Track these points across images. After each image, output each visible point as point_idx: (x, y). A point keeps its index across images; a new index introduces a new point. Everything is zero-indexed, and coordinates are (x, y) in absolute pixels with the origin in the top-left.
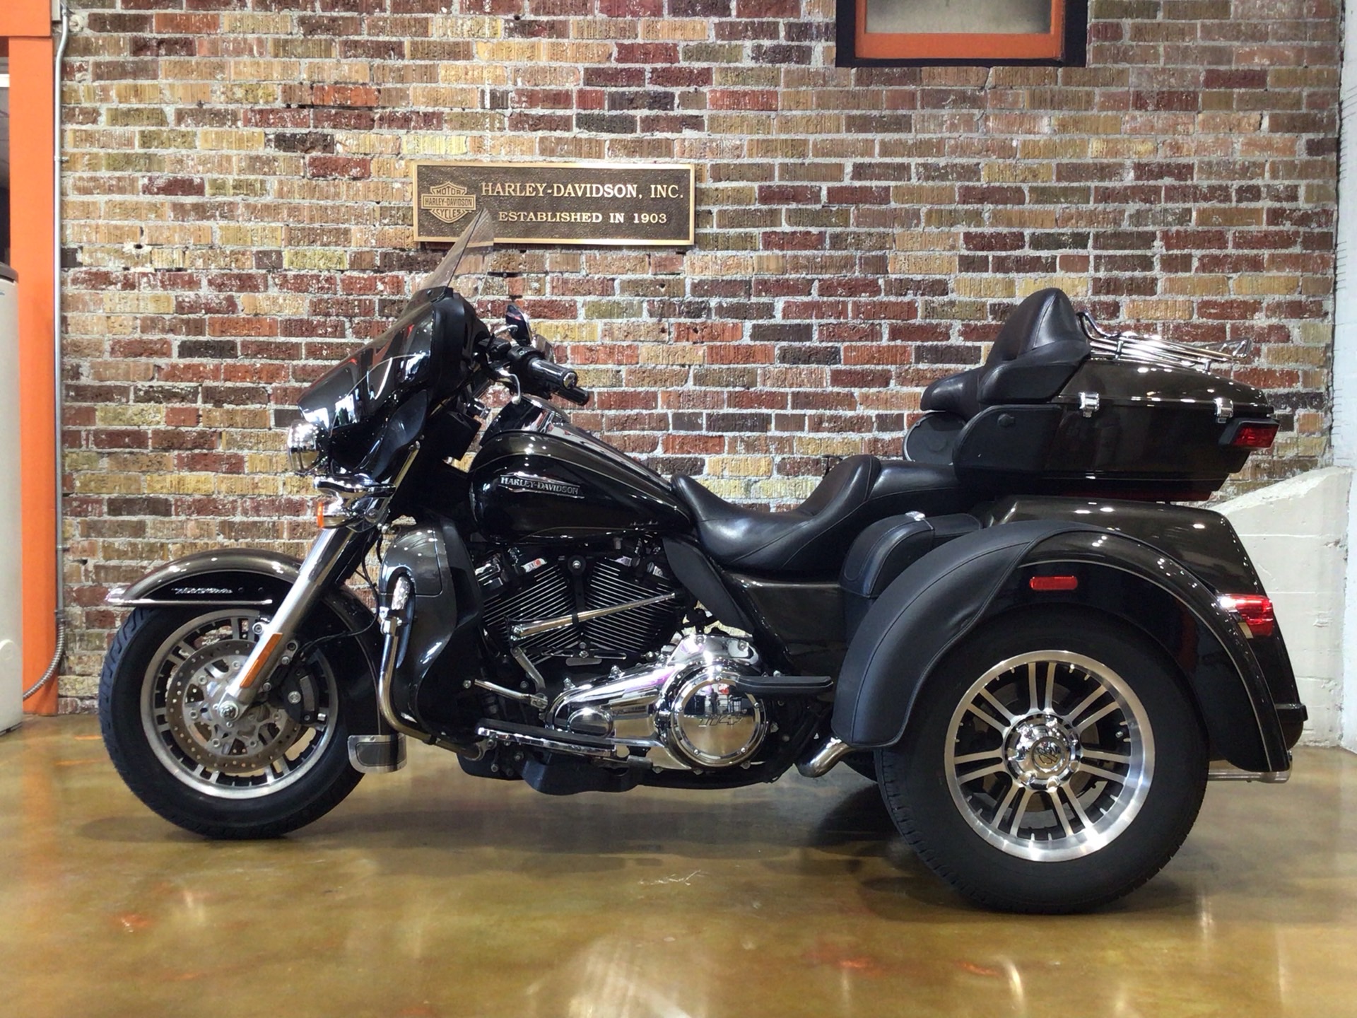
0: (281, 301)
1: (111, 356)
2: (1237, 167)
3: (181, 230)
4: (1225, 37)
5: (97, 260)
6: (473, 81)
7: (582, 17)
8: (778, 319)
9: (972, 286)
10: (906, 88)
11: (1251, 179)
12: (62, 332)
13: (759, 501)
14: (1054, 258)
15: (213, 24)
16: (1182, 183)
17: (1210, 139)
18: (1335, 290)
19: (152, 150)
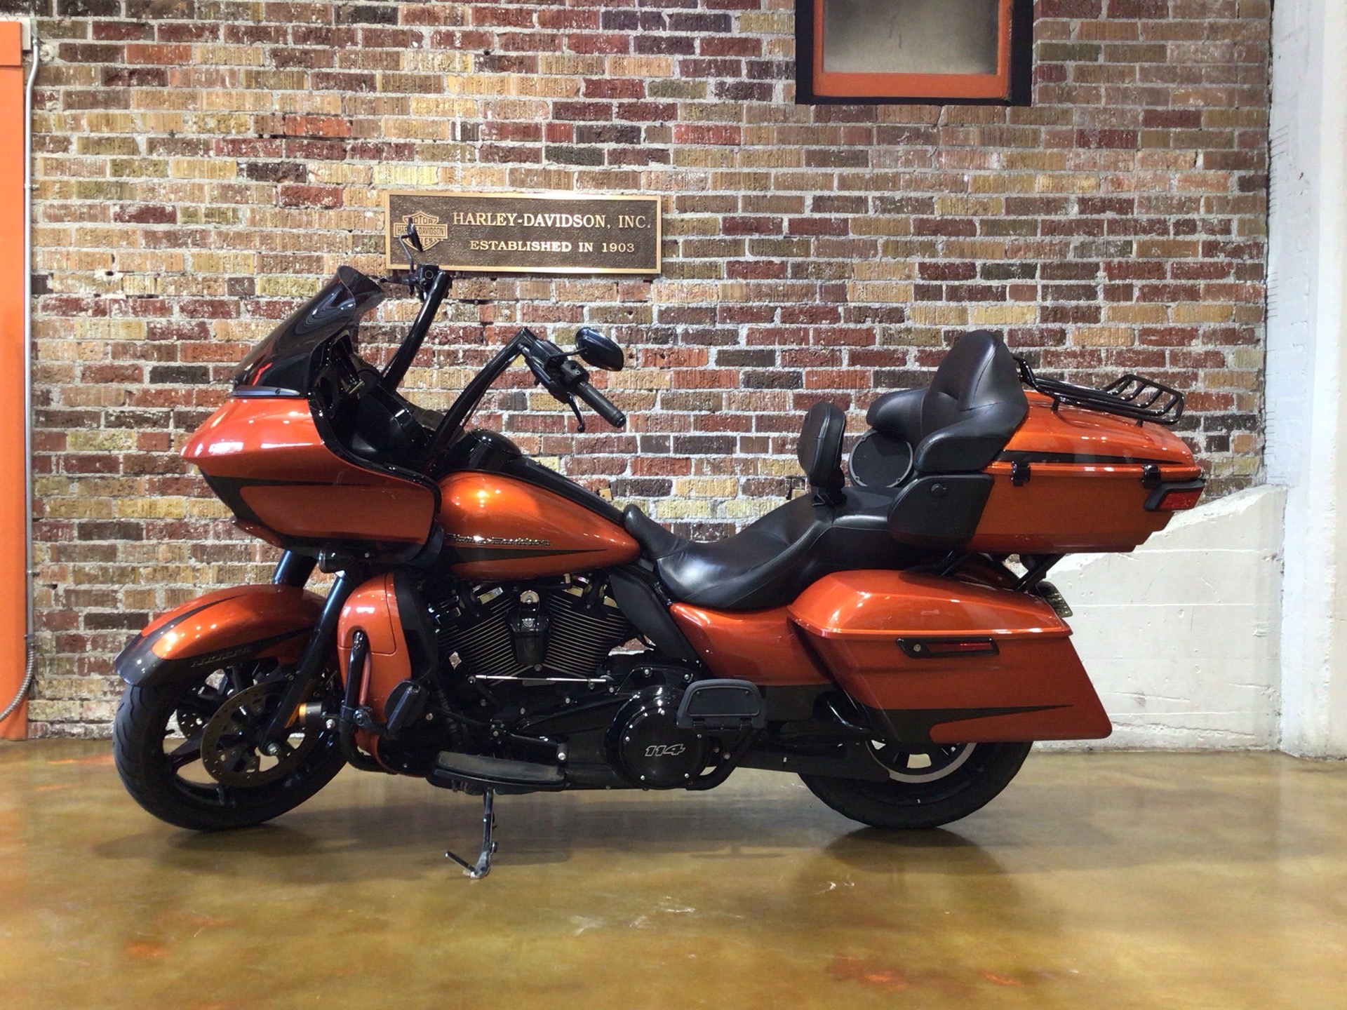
0: (253, 327)
1: (82, 381)
2: (1175, 202)
3: (153, 258)
4: (1161, 79)
5: (67, 286)
6: (443, 116)
7: (550, 53)
8: (742, 345)
9: (926, 314)
10: (862, 124)
11: (1187, 213)
12: (32, 358)
13: (725, 521)
14: (1004, 287)
15: (185, 55)
16: (1124, 217)
17: (1148, 175)
18: (1266, 318)
19: (124, 179)
